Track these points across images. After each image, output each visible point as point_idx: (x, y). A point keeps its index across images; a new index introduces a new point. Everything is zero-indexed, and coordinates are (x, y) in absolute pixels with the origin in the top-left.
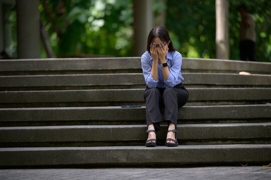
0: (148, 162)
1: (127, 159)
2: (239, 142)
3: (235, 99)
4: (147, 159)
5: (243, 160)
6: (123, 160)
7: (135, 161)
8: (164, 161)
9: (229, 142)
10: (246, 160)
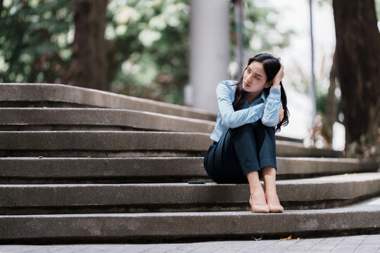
0: (132, 234)
1: (102, 230)
2: (228, 209)
3: (181, 149)
4: (131, 231)
5: (256, 232)
6: (97, 232)
7: (114, 234)
8: (153, 234)
9: (215, 208)
10: (260, 232)
